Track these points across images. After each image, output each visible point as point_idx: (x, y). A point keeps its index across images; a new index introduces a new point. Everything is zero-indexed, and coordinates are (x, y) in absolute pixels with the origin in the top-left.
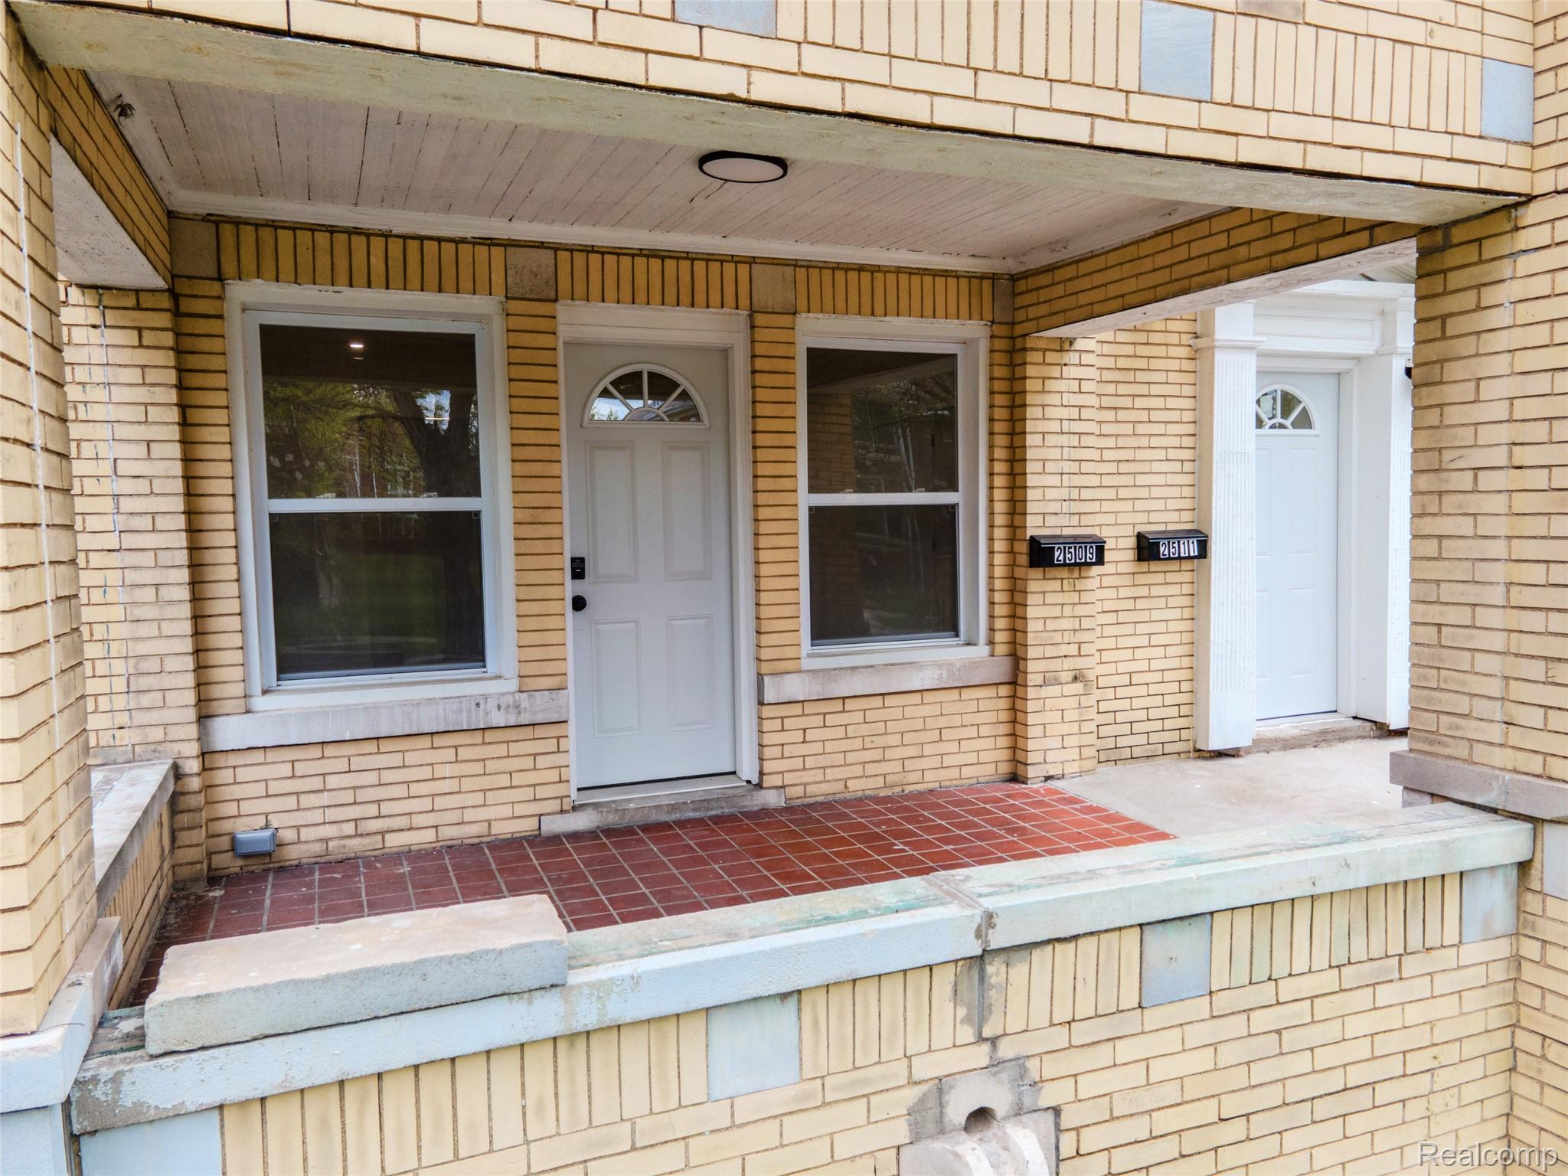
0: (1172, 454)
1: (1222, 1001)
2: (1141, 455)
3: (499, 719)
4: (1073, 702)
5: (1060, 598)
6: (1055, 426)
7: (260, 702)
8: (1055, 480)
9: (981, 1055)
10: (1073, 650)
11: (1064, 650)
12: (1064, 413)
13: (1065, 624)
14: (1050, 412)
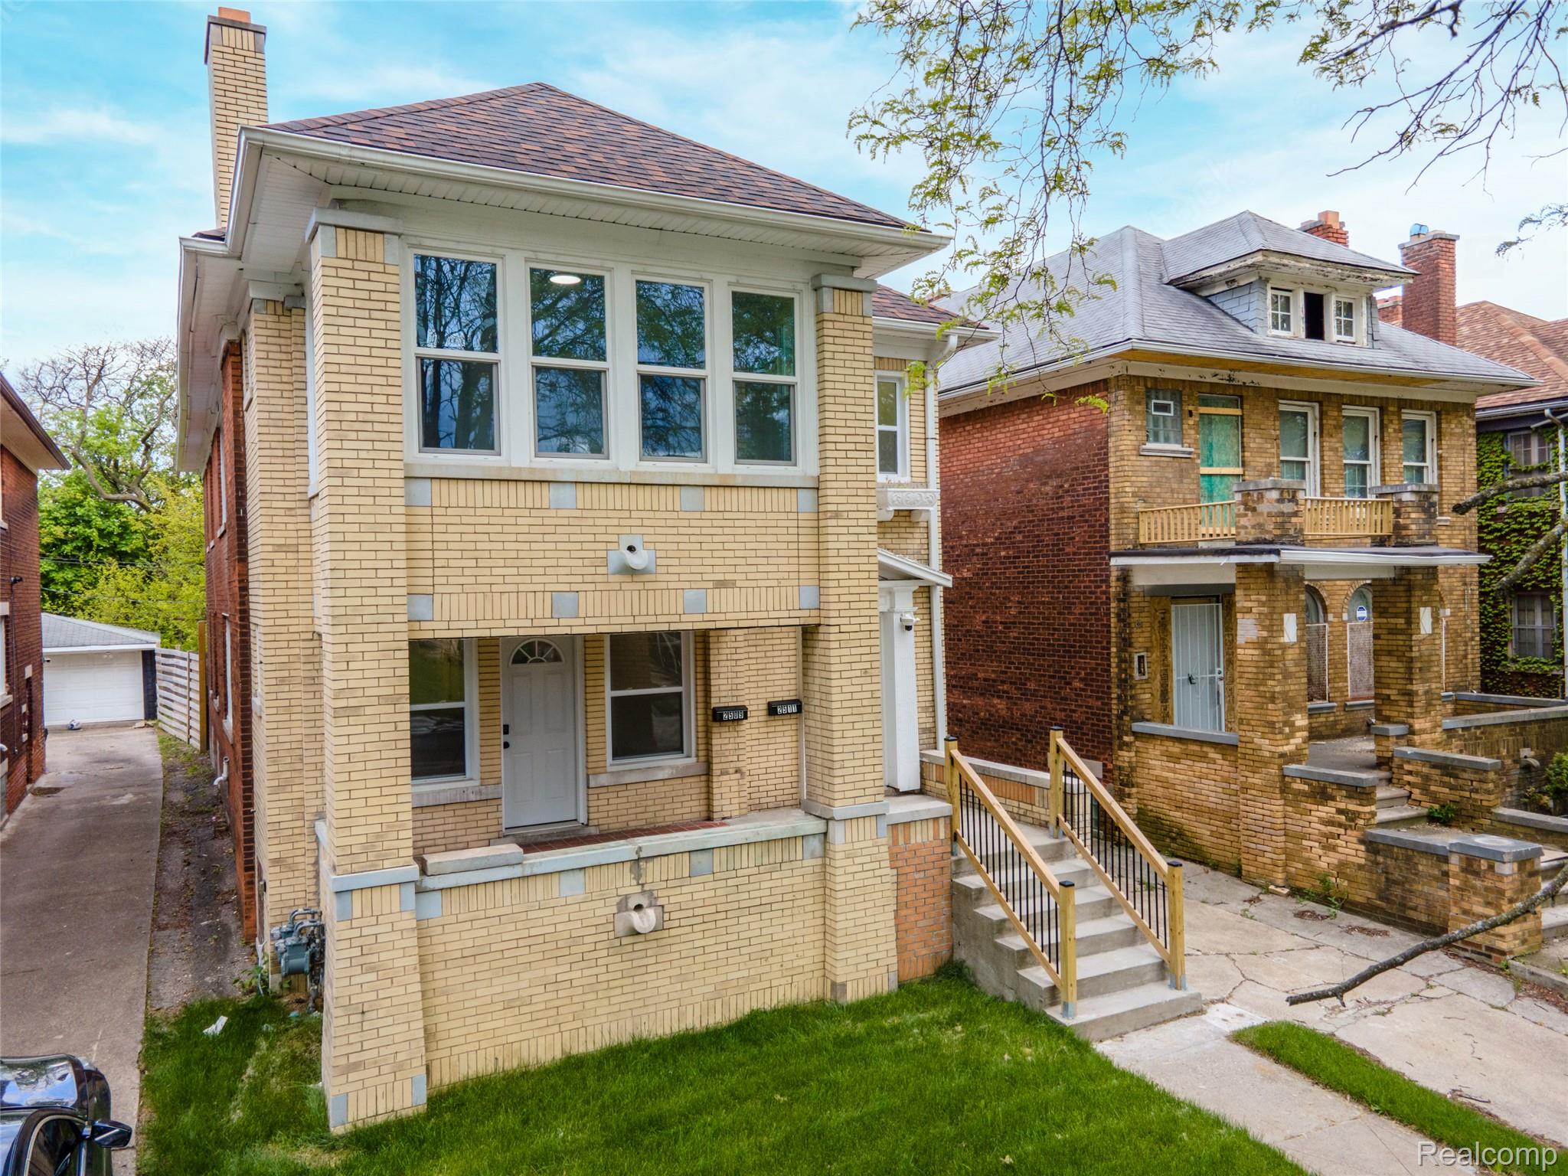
1: (717, 876)
2: (769, 666)
3: (472, 797)
4: (735, 783)
5: (728, 735)
6: (724, 657)
8: (725, 682)
9: (638, 889)
10: (735, 758)
11: (731, 758)
12: (729, 651)
13: (730, 747)
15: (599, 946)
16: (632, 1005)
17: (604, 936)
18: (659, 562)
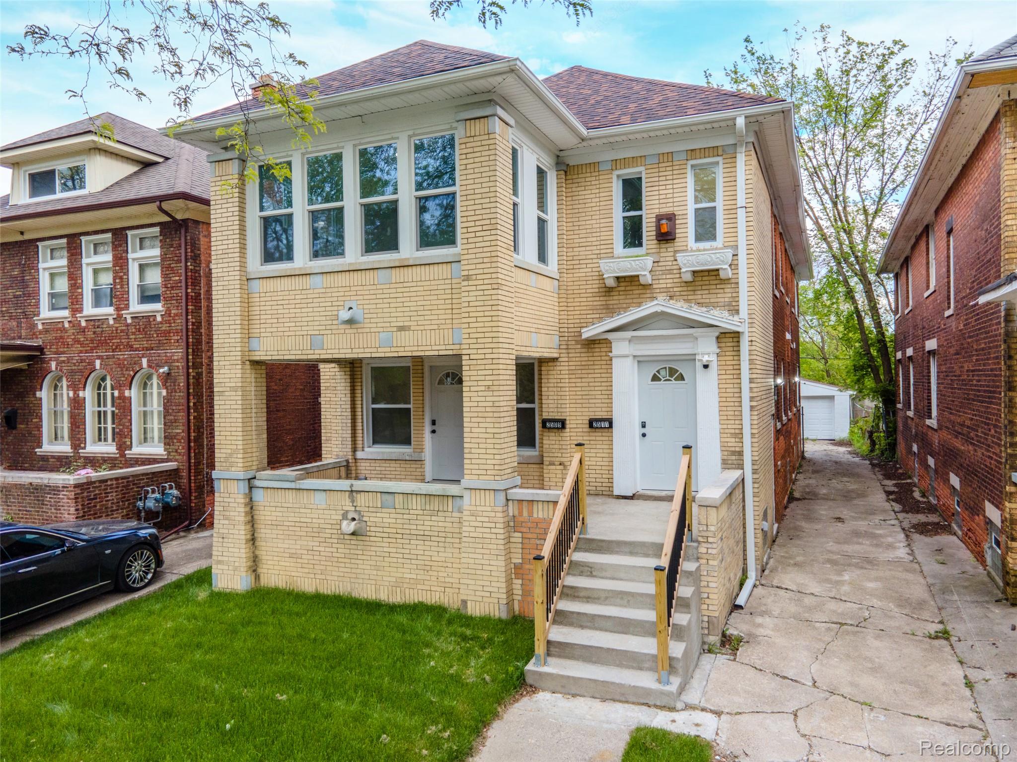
0: (604, 392)
2: (591, 393)
3: (407, 458)
4: (560, 472)
5: (554, 438)
6: (552, 385)
7: (366, 449)
8: (552, 402)
10: (560, 455)
11: (556, 455)
12: (555, 381)
13: (556, 446)
14: (551, 381)
15: (333, 536)
16: (350, 575)
17: (335, 531)
18: (366, 316)
